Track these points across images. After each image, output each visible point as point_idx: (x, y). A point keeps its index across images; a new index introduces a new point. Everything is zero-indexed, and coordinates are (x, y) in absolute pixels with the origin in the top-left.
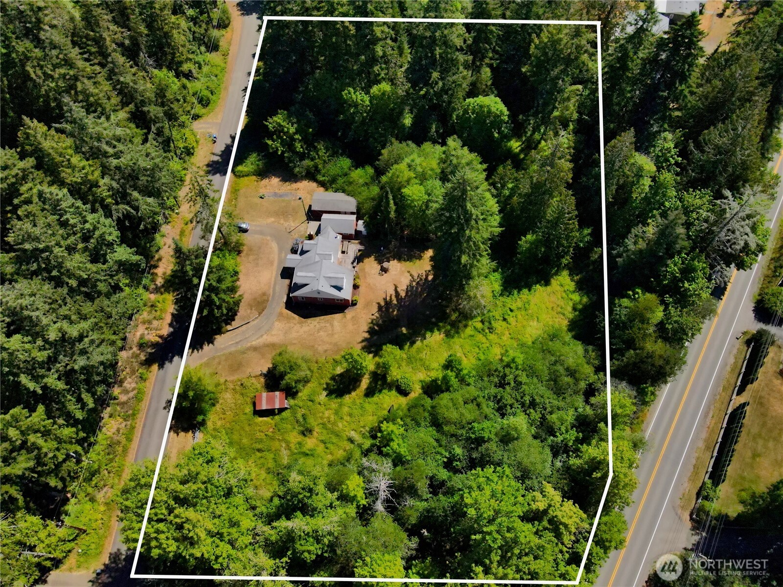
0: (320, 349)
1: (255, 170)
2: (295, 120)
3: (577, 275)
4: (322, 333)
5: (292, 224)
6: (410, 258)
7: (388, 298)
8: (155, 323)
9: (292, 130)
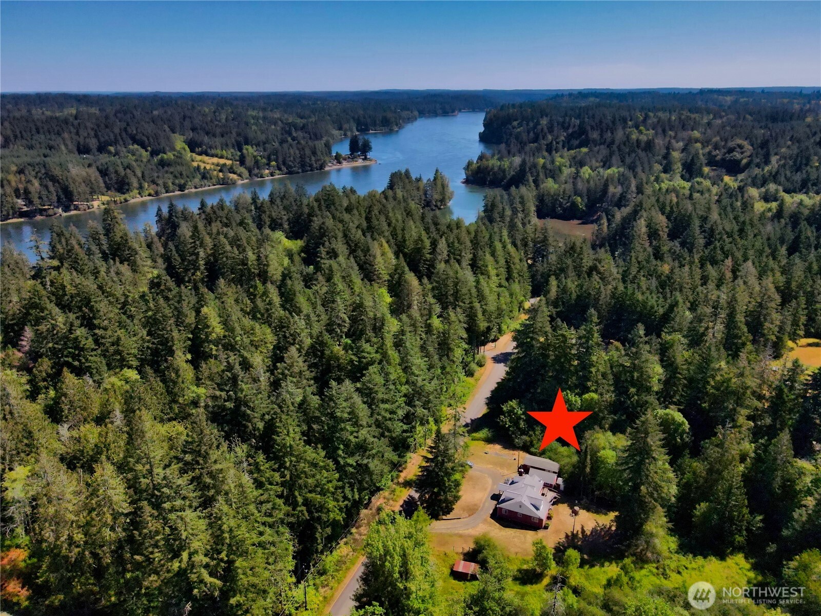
0: (513, 550)
1: (485, 438)
2: (523, 407)
3: (752, 559)
4: (516, 540)
5: (505, 472)
6: (597, 512)
7: (575, 532)
8: (391, 502)
9: (520, 412)
